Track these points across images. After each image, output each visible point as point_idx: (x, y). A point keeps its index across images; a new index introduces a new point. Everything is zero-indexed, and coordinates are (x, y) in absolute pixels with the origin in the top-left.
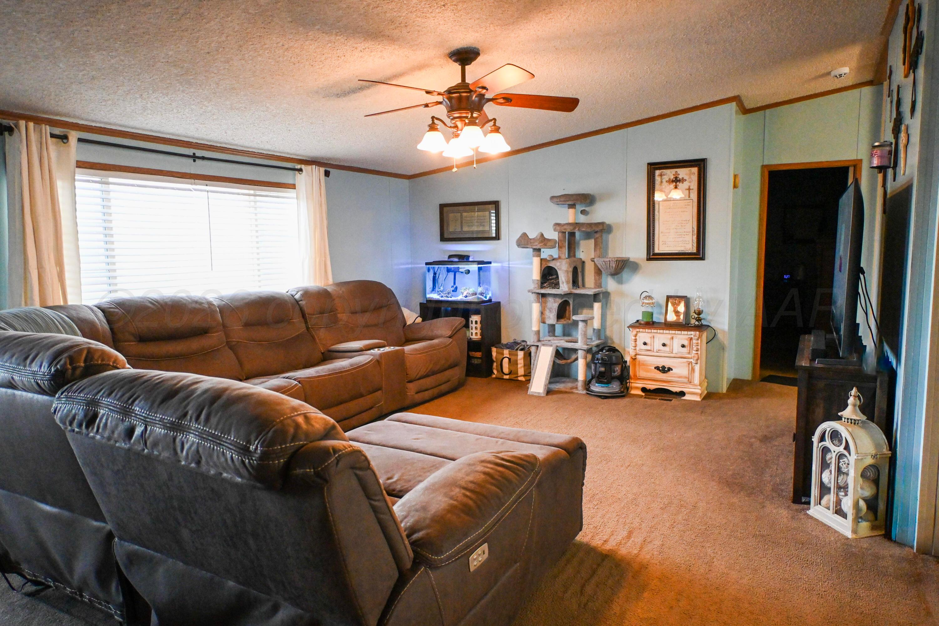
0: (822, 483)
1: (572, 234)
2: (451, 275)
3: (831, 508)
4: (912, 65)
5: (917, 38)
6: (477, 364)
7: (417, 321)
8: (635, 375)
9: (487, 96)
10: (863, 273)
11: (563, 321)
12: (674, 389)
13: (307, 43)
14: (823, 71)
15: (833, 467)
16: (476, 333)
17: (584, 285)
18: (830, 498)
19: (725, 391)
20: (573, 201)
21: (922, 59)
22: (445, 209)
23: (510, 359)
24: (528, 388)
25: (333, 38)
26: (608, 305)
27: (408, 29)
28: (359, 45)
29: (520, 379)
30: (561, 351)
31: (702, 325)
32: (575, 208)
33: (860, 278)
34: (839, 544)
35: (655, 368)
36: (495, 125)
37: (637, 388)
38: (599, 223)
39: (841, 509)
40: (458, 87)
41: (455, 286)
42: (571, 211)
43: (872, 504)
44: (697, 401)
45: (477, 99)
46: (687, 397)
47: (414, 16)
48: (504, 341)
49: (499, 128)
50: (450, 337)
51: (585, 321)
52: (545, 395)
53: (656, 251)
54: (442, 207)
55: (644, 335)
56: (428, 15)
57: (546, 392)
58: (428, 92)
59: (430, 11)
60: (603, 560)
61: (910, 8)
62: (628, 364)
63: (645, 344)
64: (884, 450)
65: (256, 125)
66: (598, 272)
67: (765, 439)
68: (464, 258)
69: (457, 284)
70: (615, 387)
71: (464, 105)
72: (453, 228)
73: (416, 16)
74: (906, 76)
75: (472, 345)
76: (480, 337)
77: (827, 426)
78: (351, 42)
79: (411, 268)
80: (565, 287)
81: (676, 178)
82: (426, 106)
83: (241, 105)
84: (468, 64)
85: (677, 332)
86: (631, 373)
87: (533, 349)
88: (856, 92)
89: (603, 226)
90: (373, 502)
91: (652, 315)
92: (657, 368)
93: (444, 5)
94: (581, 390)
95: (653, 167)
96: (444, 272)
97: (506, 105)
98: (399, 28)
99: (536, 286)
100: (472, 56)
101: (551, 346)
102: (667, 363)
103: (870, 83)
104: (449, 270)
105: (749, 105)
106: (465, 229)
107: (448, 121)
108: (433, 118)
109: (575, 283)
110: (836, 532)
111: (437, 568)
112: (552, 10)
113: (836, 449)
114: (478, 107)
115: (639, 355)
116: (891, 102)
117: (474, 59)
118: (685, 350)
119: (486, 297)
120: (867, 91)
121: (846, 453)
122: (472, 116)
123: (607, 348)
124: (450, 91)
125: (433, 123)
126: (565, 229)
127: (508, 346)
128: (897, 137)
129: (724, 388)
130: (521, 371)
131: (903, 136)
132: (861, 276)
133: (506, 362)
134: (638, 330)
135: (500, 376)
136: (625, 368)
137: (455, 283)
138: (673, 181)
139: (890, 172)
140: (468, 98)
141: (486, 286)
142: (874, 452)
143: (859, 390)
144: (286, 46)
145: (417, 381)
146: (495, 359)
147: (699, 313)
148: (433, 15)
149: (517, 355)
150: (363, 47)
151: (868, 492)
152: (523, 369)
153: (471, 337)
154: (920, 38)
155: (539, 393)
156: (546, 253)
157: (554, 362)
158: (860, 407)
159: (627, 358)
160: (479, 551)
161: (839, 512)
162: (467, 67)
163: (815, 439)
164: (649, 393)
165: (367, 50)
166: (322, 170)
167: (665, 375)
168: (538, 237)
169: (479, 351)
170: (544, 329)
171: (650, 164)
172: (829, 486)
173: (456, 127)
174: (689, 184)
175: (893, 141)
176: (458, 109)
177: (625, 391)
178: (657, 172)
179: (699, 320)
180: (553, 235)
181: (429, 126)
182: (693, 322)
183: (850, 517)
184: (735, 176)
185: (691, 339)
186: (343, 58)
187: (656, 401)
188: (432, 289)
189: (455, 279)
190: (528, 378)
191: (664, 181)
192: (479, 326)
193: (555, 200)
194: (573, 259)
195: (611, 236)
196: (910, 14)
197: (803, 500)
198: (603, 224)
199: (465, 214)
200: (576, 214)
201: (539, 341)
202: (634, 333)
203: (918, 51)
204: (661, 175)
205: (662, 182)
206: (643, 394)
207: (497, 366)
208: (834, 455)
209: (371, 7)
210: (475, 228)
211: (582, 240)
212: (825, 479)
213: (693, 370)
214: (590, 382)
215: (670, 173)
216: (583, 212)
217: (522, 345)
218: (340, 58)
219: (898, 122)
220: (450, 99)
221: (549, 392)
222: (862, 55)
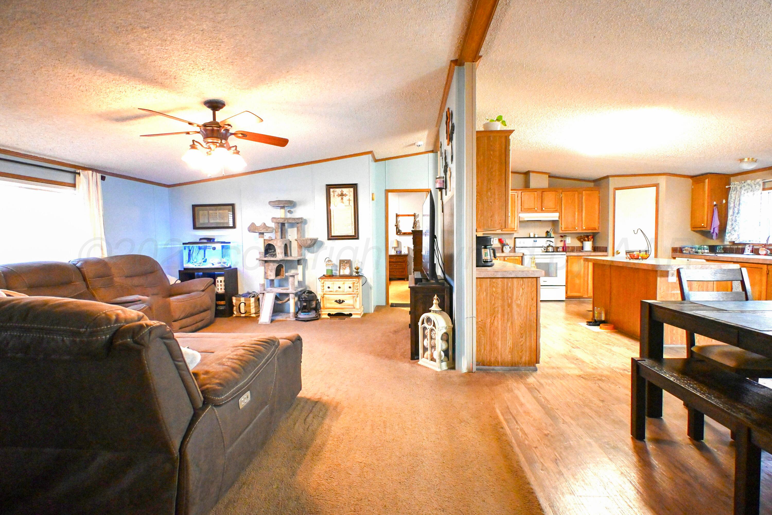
0: (424, 346)
1: (283, 224)
2: (202, 251)
3: (429, 358)
4: (450, 139)
5: (452, 126)
6: (222, 310)
7: (177, 282)
8: (324, 306)
9: (231, 131)
10: (436, 238)
11: (279, 277)
12: (346, 313)
13: (95, 77)
14: (412, 143)
15: (429, 337)
16: (221, 288)
17: (291, 255)
18: (428, 353)
19: (373, 312)
20: (283, 204)
21: (454, 136)
22: (197, 208)
23: (245, 304)
24: (258, 321)
25: (117, 77)
26: (306, 266)
27: (176, 81)
28: (138, 85)
29: (252, 315)
30: (278, 296)
31: (359, 275)
32: (284, 209)
33: (435, 241)
34: (434, 375)
35: (335, 301)
36: (236, 149)
37: (325, 314)
38: (299, 218)
39: (433, 358)
40: (210, 123)
41: (205, 259)
42: (283, 211)
43: (446, 352)
44: (359, 318)
45: (224, 132)
46: (353, 316)
47: (181, 73)
48: (240, 292)
49: (239, 152)
50: (203, 291)
51: (293, 276)
52: (270, 323)
53: (333, 234)
54: (194, 207)
55: (328, 283)
56: (191, 74)
57: (270, 321)
58: (190, 124)
59: (193, 71)
60: (315, 404)
61: (448, 113)
62: (319, 301)
63: (329, 288)
64: (450, 324)
65: (42, 135)
66: (300, 247)
67: (396, 332)
68: (210, 240)
69: (206, 257)
70: (312, 314)
71: (215, 135)
72: (202, 220)
73: (183, 73)
74: (448, 145)
75: (219, 297)
76: (224, 291)
77: (424, 316)
78: (132, 83)
79: (171, 248)
80: (280, 255)
81: (342, 193)
82: (188, 133)
83: (28, 117)
84: (217, 110)
85: (346, 280)
86: (322, 306)
87: (260, 296)
88: (427, 155)
89: (302, 219)
90: (177, 363)
91: (332, 271)
92: (336, 301)
93: (203, 69)
94: (291, 317)
95: (329, 187)
96: (197, 249)
97: (244, 139)
98: (170, 79)
99: (262, 256)
100: (220, 105)
101: (272, 292)
102: (341, 298)
103: (432, 151)
104: (200, 248)
105: (378, 157)
106: (212, 221)
107: (204, 144)
108: (193, 141)
109: (286, 254)
110: (431, 369)
111: (220, 406)
112: (272, 85)
113: (429, 327)
114: (225, 137)
115: (326, 294)
116: (442, 158)
117: (222, 108)
118: (351, 290)
119: (227, 265)
120: (431, 155)
121: (434, 328)
122: (221, 142)
123: (307, 292)
124: (205, 125)
125: (194, 144)
126: (279, 221)
127: (243, 295)
128: (446, 174)
129: (372, 310)
130: (253, 311)
131: (448, 173)
132: (435, 239)
133: (242, 305)
134: (324, 280)
135: (238, 315)
136: (318, 303)
137: (205, 256)
138: (340, 195)
139: (444, 191)
140: (218, 130)
141: (228, 258)
142: (446, 326)
143: (438, 296)
144: (76, 77)
145: (179, 321)
146: (235, 305)
147: (357, 269)
148: (195, 74)
149: (250, 301)
150: (141, 88)
151: (444, 346)
152: (254, 309)
153: (218, 291)
154: (453, 127)
155: (266, 322)
156: (267, 236)
157: (275, 303)
158: (438, 304)
159: (319, 297)
160: (245, 396)
161: (433, 359)
162: (217, 112)
163: (420, 323)
164: (332, 317)
165: (144, 90)
166: (99, 175)
167: (341, 305)
168: (262, 225)
169: (223, 300)
170: (267, 283)
171: (327, 185)
172: (427, 347)
173: (210, 148)
174: (349, 197)
175: (445, 176)
176: (212, 137)
177: (319, 316)
178: (332, 190)
179: (357, 273)
180: (272, 225)
181: (191, 146)
182: (354, 274)
183: (438, 360)
184: (373, 194)
185: (354, 283)
186: (124, 93)
187: (336, 320)
188: (187, 261)
189: (205, 253)
190: (257, 315)
191: (336, 195)
192: (223, 283)
193: (272, 203)
194: (284, 239)
195: (306, 226)
196: (448, 116)
197: (416, 358)
198: (302, 218)
199: (210, 212)
200: (285, 212)
201: (265, 290)
202: (323, 281)
203: (452, 132)
204: (334, 192)
205: (334, 196)
206: (329, 317)
207: (236, 309)
208: (429, 330)
209: (150, 61)
210: (218, 221)
211: (289, 228)
212: (425, 344)
213: (356, 300)
214: (297, 313)
215: (338, 191)
216: (290, 212)
217: (253, 294)
218: (121, 93)
219: (446, 166)
220: (206, 130)
221: (272, 321)
222: (428, 135)
